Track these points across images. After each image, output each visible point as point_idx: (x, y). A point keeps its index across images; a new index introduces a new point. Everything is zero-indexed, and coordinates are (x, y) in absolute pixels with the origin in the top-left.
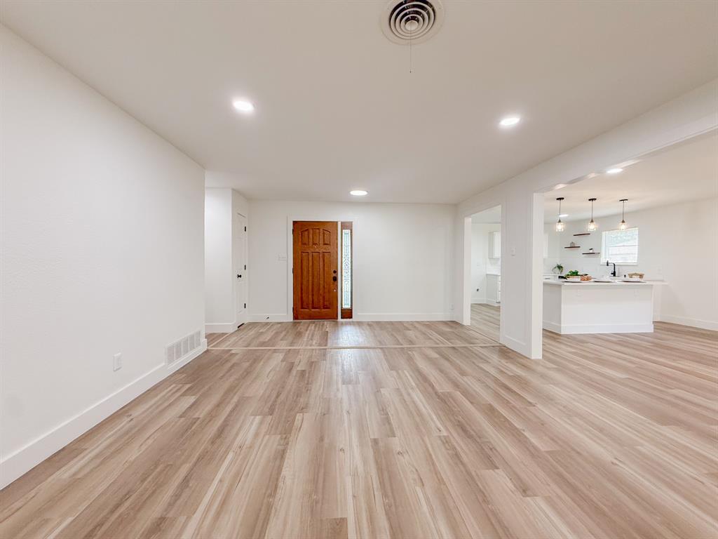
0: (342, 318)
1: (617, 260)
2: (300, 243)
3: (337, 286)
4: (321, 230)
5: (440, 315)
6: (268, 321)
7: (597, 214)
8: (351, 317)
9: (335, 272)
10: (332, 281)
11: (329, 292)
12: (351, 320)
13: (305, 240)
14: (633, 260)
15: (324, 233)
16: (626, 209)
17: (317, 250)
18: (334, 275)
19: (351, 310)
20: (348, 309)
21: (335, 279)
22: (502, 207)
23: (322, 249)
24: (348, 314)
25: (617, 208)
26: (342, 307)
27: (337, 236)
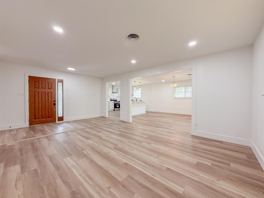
0: (58, 121)
1: (137, 97)
2: (34, 87)
3: (56, 107)
4: (47, 82)
5: (98, 115)
6: (11, 128)
7: (136, 85)
8: (63, 120)
9: (54, 101)
10: (53, 105)
11: (51, 110)
12: (63, 121)
13: (37, 86)
14: (140, 97)
15: (48, 84)
16: (141, 84)
17: (44, 91)
18: (55, 102)
19: (63, 117)
20: (62, 117)
21: (55, 104)
22: (120, 81)
23: (47, 90)
24: (61, 119)
25: (139, 84)
26: (58, 116)
27: (55, 85)
